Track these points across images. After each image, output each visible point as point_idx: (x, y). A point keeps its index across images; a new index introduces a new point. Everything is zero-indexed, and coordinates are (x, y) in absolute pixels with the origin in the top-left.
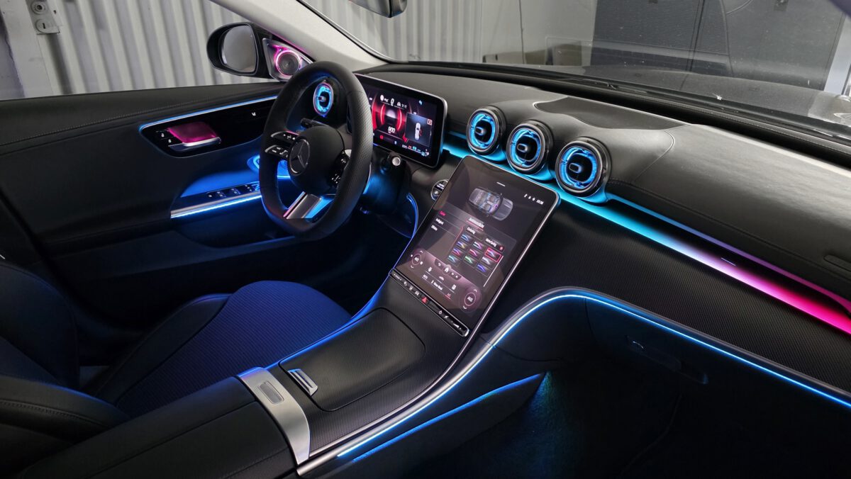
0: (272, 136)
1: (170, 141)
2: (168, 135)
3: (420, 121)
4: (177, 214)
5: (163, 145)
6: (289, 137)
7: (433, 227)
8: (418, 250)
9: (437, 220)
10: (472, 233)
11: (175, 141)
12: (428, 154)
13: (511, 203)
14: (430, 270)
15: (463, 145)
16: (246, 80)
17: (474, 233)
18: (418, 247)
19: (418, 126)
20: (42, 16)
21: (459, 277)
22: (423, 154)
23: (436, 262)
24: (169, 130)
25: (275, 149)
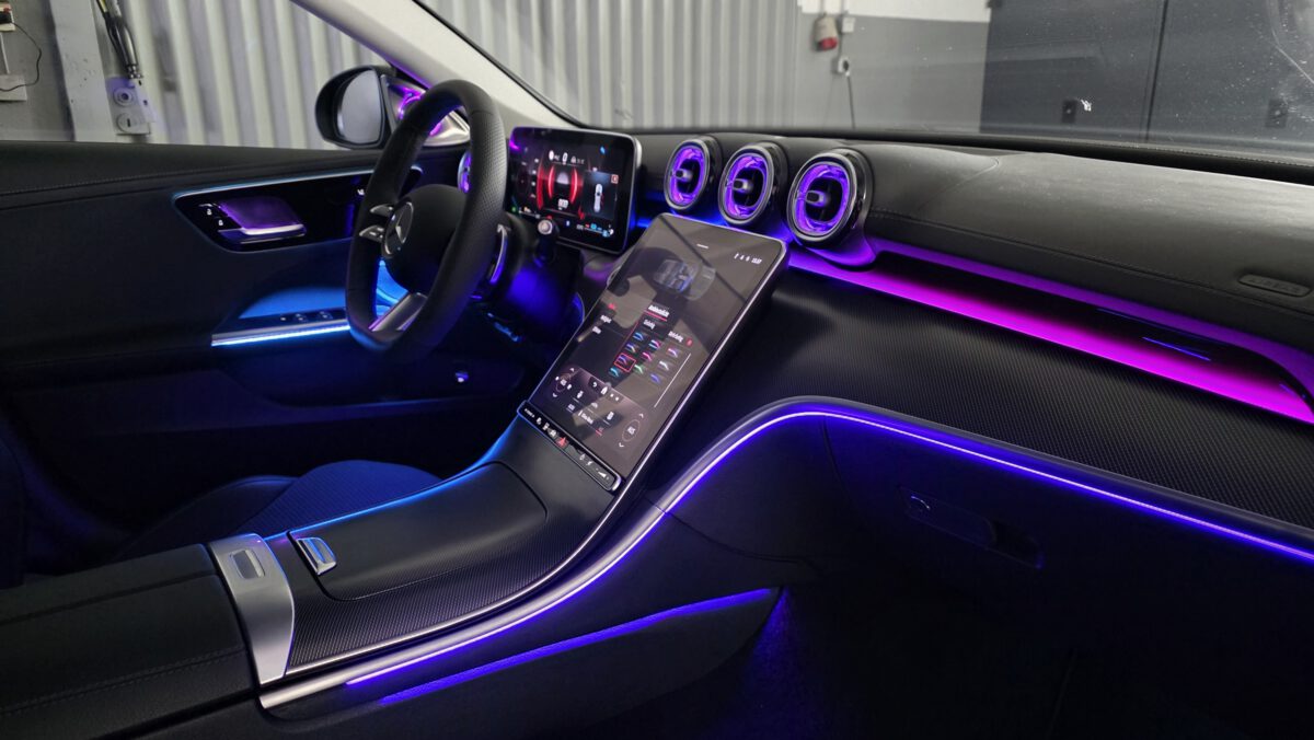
1: (221, 223)
2: (219, 214)
3: (601, 180)
4: (223, 340)
5: (209, 226)
7: (595, 329)
10: (649, 328)
11: (229, 223)
12: (612, 232)
17: (653, 327)
19: (599, 188)
20: (127, 112)
22: (605, 234)
23: (591, 382)
24: (221, 205)
25: (374, 231)
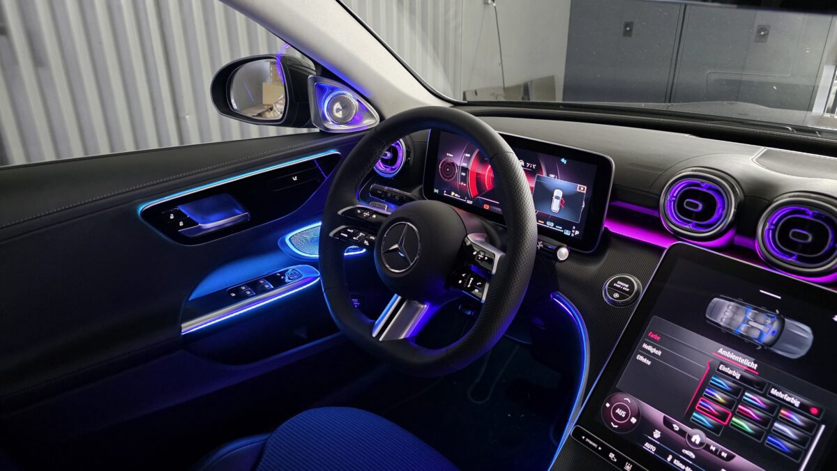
0: (340, 212)
1: (181, 224)
2: (180, 216)
4: (191, 327)
5: (171, 229)
6: (366, 214)
7: (640, 358)
8: (619, 396)
9: (645, 346)
10: (734, 377)
11: (189, 222)
12: (577, 233)
13: (807, 328)
14: (657, 434)
15: (654, 225)
16: (272, 131)
17: (738, 377)
18: (620, 391)
21: (730, 457)
22: (567, 233)
23: (667, 423)
24: (180, 208)
25: (345, 231)
